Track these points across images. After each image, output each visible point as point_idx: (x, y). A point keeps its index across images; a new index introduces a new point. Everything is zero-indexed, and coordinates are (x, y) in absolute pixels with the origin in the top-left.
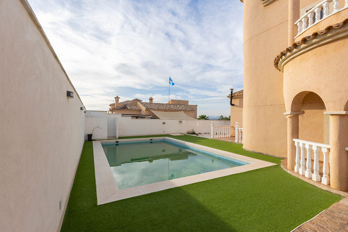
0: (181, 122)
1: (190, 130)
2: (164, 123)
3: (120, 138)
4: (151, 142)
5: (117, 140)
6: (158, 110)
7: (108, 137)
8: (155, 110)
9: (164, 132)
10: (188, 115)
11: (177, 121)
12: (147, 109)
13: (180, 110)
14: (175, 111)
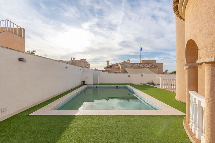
0: (143, 75)
1: (150, 81)
2: (129, 76)
3: (100, 84)
4: (117, 88)
5: (97, 85)
6: (130, 67)
7: (94, 83)
8: (127, 67)
9: (130, 82)
10: (151, 71)
11: (140, 75)
12: (122, 67)
13: (146, 67)
14: (142, 68)
